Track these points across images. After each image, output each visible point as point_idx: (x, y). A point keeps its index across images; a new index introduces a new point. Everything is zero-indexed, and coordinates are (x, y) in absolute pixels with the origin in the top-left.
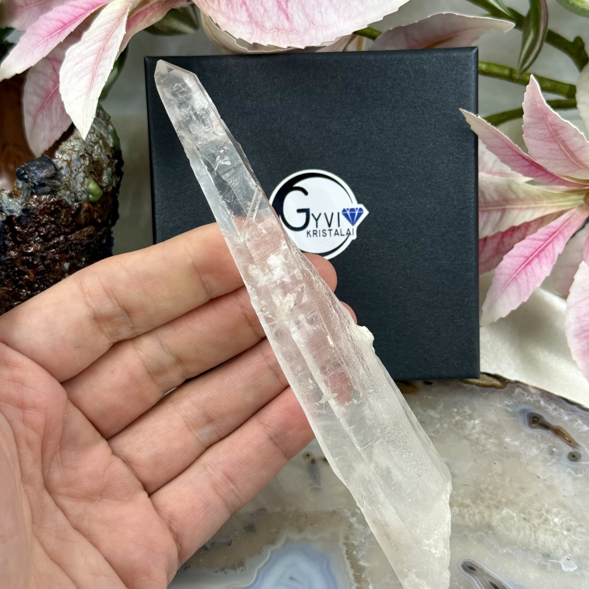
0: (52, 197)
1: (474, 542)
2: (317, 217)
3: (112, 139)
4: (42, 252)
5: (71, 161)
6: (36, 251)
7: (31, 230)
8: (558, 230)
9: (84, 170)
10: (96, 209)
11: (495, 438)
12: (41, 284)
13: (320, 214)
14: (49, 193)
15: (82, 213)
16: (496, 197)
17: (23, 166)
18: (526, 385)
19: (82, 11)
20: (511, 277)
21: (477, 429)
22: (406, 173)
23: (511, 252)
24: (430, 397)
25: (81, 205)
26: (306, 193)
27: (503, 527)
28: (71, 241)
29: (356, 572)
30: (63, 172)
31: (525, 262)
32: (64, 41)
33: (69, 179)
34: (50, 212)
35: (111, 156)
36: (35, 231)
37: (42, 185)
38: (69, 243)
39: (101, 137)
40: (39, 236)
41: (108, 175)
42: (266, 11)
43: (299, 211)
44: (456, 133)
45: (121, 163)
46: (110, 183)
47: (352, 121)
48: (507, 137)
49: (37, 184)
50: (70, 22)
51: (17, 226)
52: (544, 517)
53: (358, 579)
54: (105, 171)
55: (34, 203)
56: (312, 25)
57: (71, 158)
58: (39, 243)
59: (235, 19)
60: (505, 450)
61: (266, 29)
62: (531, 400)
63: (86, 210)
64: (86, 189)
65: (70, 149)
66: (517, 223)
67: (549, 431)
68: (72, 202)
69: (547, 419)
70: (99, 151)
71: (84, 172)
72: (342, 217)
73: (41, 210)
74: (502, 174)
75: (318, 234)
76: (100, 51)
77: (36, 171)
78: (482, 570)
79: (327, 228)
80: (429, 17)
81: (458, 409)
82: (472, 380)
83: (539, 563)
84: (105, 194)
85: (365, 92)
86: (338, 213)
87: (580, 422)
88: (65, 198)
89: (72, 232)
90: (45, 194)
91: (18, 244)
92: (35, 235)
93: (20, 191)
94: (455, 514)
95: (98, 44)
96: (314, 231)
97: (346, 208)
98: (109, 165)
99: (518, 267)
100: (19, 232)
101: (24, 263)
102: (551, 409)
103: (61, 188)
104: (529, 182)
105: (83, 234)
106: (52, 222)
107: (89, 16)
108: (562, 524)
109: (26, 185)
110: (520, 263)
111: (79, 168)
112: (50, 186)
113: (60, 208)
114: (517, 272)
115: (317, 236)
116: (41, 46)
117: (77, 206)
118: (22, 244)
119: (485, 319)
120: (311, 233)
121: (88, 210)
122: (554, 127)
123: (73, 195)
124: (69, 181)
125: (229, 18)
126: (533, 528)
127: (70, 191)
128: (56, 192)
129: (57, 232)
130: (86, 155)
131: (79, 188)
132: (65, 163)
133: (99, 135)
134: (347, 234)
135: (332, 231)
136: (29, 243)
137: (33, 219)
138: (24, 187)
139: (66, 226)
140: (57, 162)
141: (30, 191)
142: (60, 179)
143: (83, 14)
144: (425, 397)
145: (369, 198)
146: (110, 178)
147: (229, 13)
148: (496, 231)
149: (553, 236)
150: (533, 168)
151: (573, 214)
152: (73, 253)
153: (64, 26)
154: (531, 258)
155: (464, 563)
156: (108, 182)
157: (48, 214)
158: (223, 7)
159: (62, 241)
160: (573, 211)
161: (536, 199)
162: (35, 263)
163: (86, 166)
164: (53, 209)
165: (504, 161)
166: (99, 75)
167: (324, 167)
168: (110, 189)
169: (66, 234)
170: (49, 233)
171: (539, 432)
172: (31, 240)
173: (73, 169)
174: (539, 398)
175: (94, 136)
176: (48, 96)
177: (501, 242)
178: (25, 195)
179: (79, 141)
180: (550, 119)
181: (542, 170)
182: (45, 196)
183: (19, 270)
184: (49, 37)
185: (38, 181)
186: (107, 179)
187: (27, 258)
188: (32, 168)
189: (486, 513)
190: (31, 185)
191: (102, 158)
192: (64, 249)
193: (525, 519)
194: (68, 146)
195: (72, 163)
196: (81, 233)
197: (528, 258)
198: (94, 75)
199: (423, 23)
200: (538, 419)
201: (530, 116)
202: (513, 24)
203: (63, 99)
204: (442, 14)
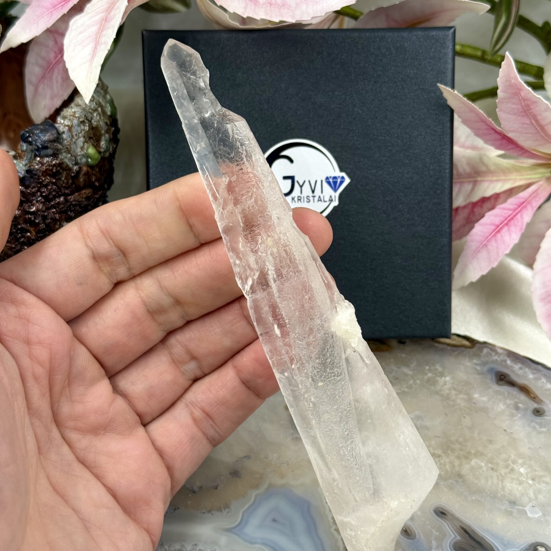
0: (54, 160)
1: (445, 489)
2: (301, 184)
3: (110, 108)
4: (43, 212)
5: (72, 126)
6: (38, 210)
7: (33, 190)
8: (526, 200)
9: (83, 135)
10: (94, 172)
11: (465, 394)
13: (304, 182)
14: (51, 156)
15: (81, 176)
16: (468, 170)
17: (27, 130)
18: (494, 346)
20: (482, 244)
21: (448, 386)
22: (386, 144)
23: (483, 221)
24: (403, 355)
25: (80, 168)
26: (291, 161)
27: (472, 476)
28: (70, 202)
30: (64, 136)
31: (495, 230)
32: (68, 12)
33: (70, 143)
34: (51, 173)
35: (109, 123)
36: (37, 191)
37: (45, 148)
38: (69, 204)
39: (100, 105)
40: (41, 196)
41: (106, 141)
43: (285, 178)
44: (433, 108)
45: (117, 131)
46: (107, 149)
47: (336, 94)
48: (482, 112)
49: (40, 146)
52: (510, 467)
54: (103, 138)
55: (37, 165)
57: (73, 124)
58: (42, 203)
60: (473, 405)
61: (260, 4)
62: (498, 359)
63: (85, 173)
64: (85, 153)
65: (71, 115)
66: (488, 194)
67: (515, 389)
68: (73, 165)
69: (514, 378)
70: (98, 118)
71: (84, 137)
72: (325, 185)
73: (43, 172)
74: (474, 148)
75: (302, 200)
76: (102, 22)
77: (40, 135)
78: (452, 515)
79: (311, 194)
81: (430, 367)
82: (442, 340)
83: (506, 510)
84: (103, 159)
85: (349, 67)
86: (322, 181)
87: (544, 380)
88: (66, 160)
89: (72, 194)
90: (48, 156)
92: (37, 194)
93: (23, 153)
95: (101, 16)
96: (298, 197)
97: (329, 175)
98: (107, 132)
99: (488, 234)
100: (23, 192)
101: (26, 221)
102: (517, 368)
103: (63, 151)
104: (500, 156)
105: (81, 196)
106: (53, 184)
108: (527, 474)
109: (30, 147)
110: (491, 231)
111: (79, 133)
112: (52, 149)
113: (61, 170)
114: (487, 239)
116: (45, 17)
117: (77, 169)
118: (25, 203)
119: (456, 284)
120: (296, 199)
121: (87, 174)
122: (526, 102)
123: (74, 158)
124: (70, 145)
126: (500, 477)
127: (71, 155)
128: (58, 155)
129: (58, 193)
130: (86, 121)
131: (79, 152)
132: (67, 128)
133: (98, 102)
134: (330, 200)
135: (315, 198)
136: (31, 202)
137: (36, 180)
138: (28, 149)
139: (66, 188)
140: (59, 127)
141: (33, 154)
142: (62, 142)
144: (399, 355)
145: (351, 167)
146: (107, 144)
148: (468, 201)
149: (522, 206)
150: (504, 142)
151: (541, 185)
152: (72, 213)
154: (501, 226)
155: (436, 509)
156: (105, 148)
157: (50, 176)
159: (62, 201)
160: (541, 183)
161: (506, 171)
162: (37, 221)
163: (86, 131)
164: (54, 171)
165: (477, 135)
166: (101, 44)
167: (309, 137)
168: (107, 155)
170: (50, 193)
171: (505, 389)
172: (33, 200)
173: (74, 134)
174: (506, 358)
175: (93, 104)
176: (50, 67)
177: (472, 212)
178: (29, 156)
179: (80, 108)
180: (523, 94)
181: (513, 144)
182: (48, 159)
183: (22, 228)
184: (53, 9)
185: (41, 143)
186: (105, 145)
187: (30, 216)
188: (36, 131)
189: (457, 463)
190: (35, 147)
191: (100, 125)
192: (64, 209)
193: (492, 469)
194: (70, 112)
195: (73, 128)
196: (79, 194)
197: (498, 226)
198: (97, 44)
199: (403, 4)
200: (505, 377)
201: (504, 91)
202: (488, 7)
203: (67, 65)
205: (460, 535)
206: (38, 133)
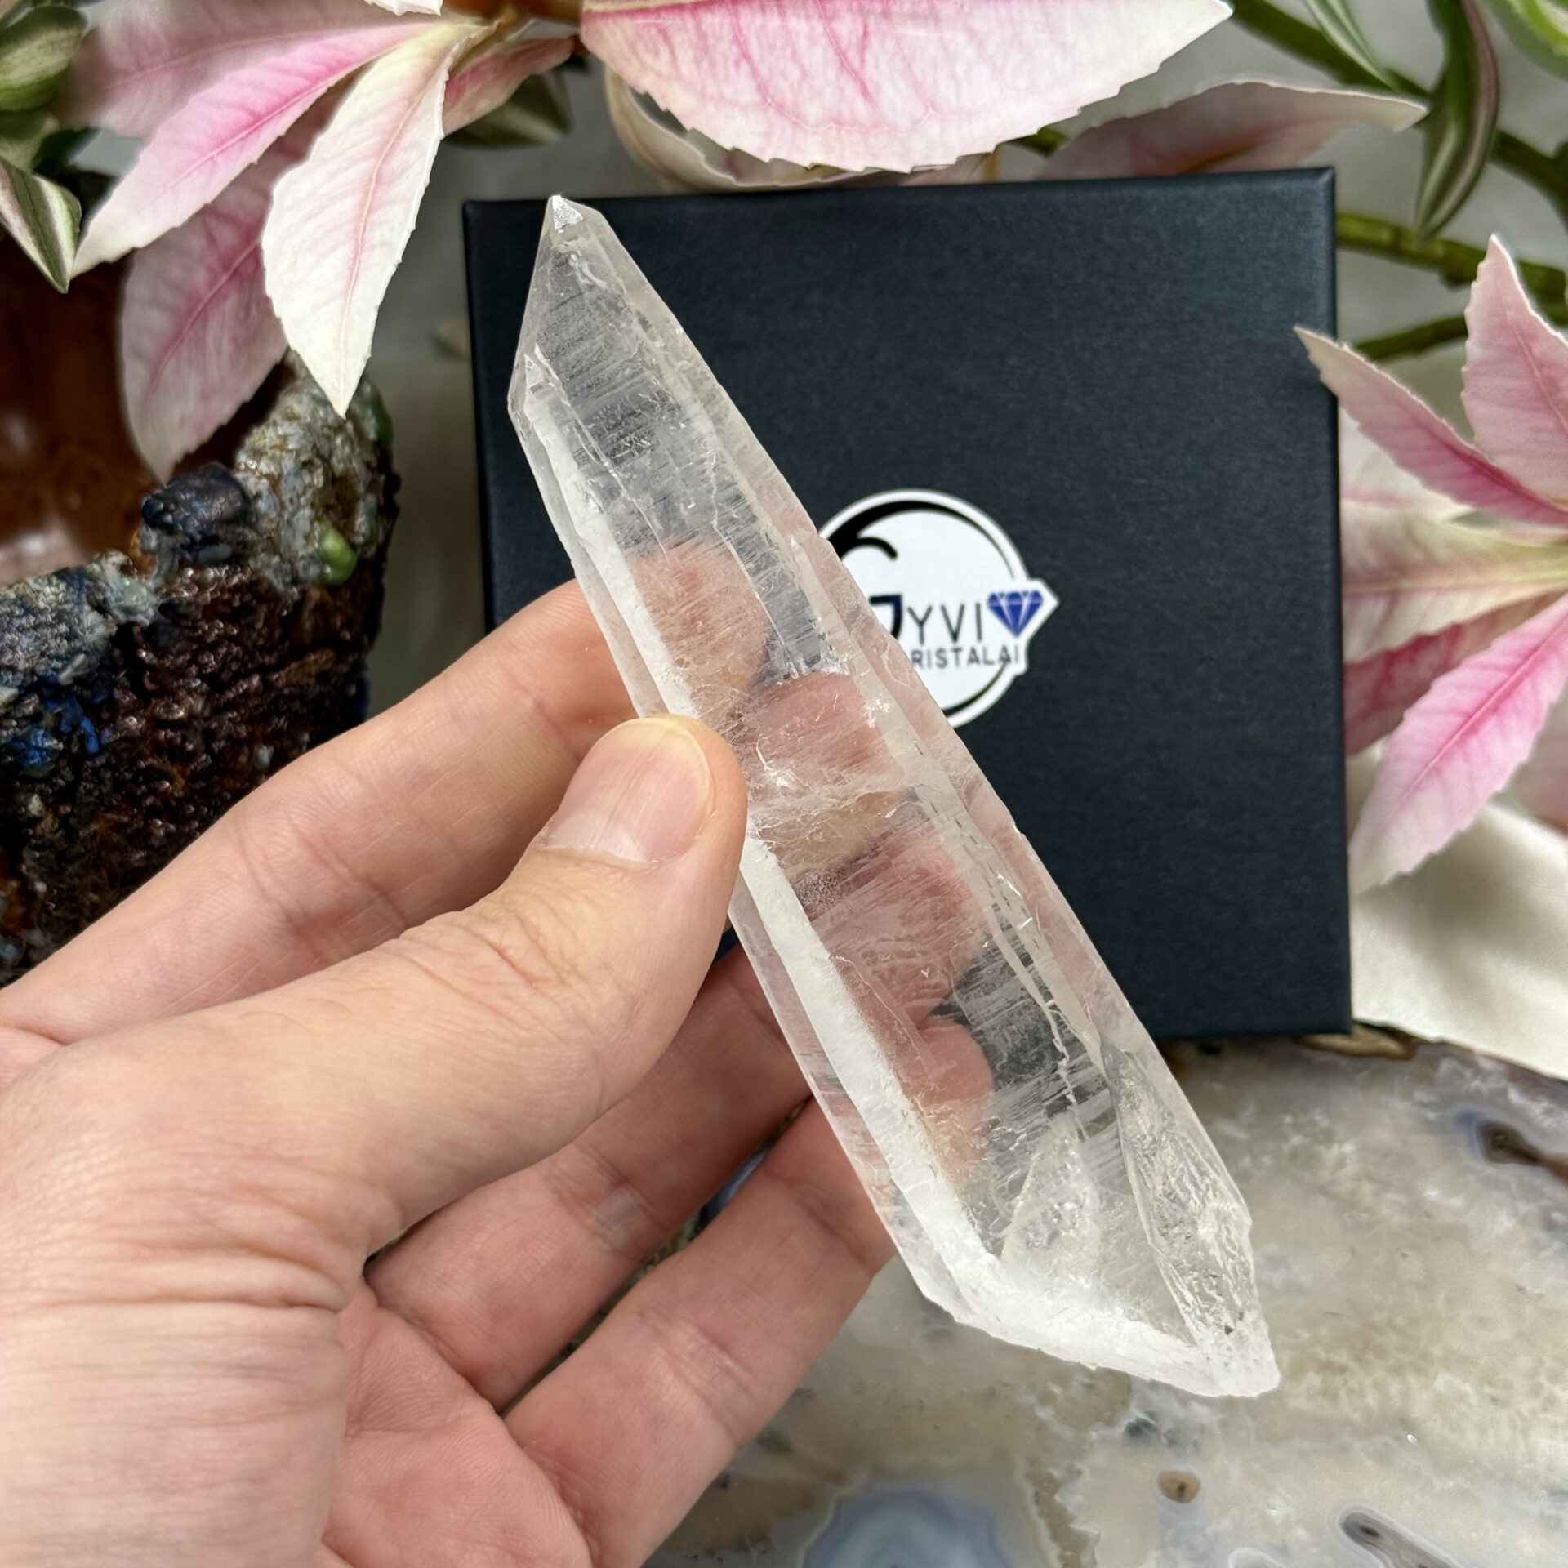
0: (235, 573)
1: (1370, 1463)
2: (921, 616)
3: (373, 421)
4: (206, 719)
5: (280, 476)
6: (192, 716)
7: (181, 660)
8: (1544, 641)
9: (311, 500)
10: (339, 603)
11: (1400, 1191)
12: (202, 804)
13: (929, 610)
14: (227, 561)
15: (306, 615)
16: (1373, 560)
18: (1467, 1051)
19: (301, 82)
20: (1426, 766)
21: (1351, 1168)
22: (1153, 498)
23: (1427, 702)
24: (1218, 1087)
25: (304, 593)
26: (891, 552)
27: (1439, 1422)
28: (277, 689)
29: (1064, 1549)
30: (262, 505)
31: (1461, 726)
32: (261, 159)
33: (278, 525)
34: (228, 610)
35: (374, 464)
36: (190, 663)
38: (273, 695)
40: (200, 676)
41: (369, 513)
42: (805, 74)
43: (876, 600)
44: (1281, 392)
45: (393, 483)
46: (372, 539)
47: (1010, 363)
48: (1420, 401)
49: (199, 537)
50: (271, 112)
51: (146, 650)
52: (1544, 1394)
54: (361, 504)
55: (188, 589)
56: (931, 111)
57: (282, 470)
58: (202, 694)
59: (722, 97)
60: (1426, 1220)
61: (807, 123)
62: (1484, 1087)
63: (316, 604)
64: (317, 551)
65: (275, 447)
66: (1435, 623)
67: (1539, 1170)
68: (285, 584)
69: (1533, 1139)
70: (347, 450)
71: (313, 505)
72: (989, 617)
73: (206, 608)
74: (1386, 498)
75: (925, 661)
76: (369, 184)
77: (196, 504)
78: (1396, 1536)
79: (947, 643)
80: (1199, 90)
81: (1295, 1116)
82: (1321, 1039)
83: (1542, 1513)
84: (362, 563)
85: (1044, 286)
86: (978, 607)
88: (268, 574)
89: (281, 665)
90: (216, 563)
91: (144, 699)
92: (190, 672)
93: (149, 557)
94: (1312, 1392)
95: (362, 167)
96: (915, 652)
97: (997, 590)
98: (371, 487)
99: (1442, 740)
100: (150, 667)
101: (158, 748)
102: (1538, 1111)
103: (259, 548)
104: (1463, 519)
105: (306, 670)
106: (233, 640)
107: (324, 96)
109: (169, 541)
110: (1451, 731)
111: (299, 497)
112: (230, 543)
113: (254, 602)
114: (1441, 754)
115: (922, 666)
116: (195, 174)
117: (297, 597)
118: (156, 697)
119: (1357, 880)
121: (321, 607)
122: (1546, 371)
123: (287, 567)
125: (703, 95)
126: (1519, 1423)
127: (281, 557)
128: (246, 558)
129: (244, 665)
130: (318, 461)
131: (301, 548)
132: (267, 482)
134: (1002, 659)
135: (961, 654)
136: (173, 695)
137: (186, 631)
138: (164, 545)
139: (267, 650)
140: (246, 479)
141: (177, 558)
142: (256, 523)
143: (305, 90)
144: (1206, 1085)
145: (1059, 563)
146: (373, 522)
147: (704, 83)
148: (1377, 647)
149: (1534, 657)
150: (1481, 481)
152: (282, 721)
153: (253, 124)
154: (1476, 716)
155: (1348, 1519)
156: (368, 533)
157: (224, 618)
158: (686, 68)
159: (257, 688)
161: (1477, 562)
162: (190, 747)
163: (318, 490)
164: (237, 603)
165: (1405, 463)
166: (373, 248)
167: (938, 485)
168: (371, 552)
169: (265, 671)
170: (224, 666)
171: (1511, 1172)
172: (179, 688)
173: (286, 498)
174: (1504, 1083)
176: (195, 308)
177: (1387, 678)
178: (165, 567)
179: (299, 425)
180: (1538, 350)
181: (1504, 486)
182: (216, 570)
183: (149, 767)
184: (217, 151)
185: (200, 529)
186: (367, 525)
187: (171, 734)
188: (184, 494)
189: (1394, 1387)
190: (182, 539)
191: (354, 469)
192: (261, 710)
193: (1494, 1400)
194: (271, 438)
195: (283, 481)
196: (302, 666)
197: (1469, 717)
198: (359, 248)
199: (1181, 108)
200: (1506, 1139)
201: (1485, 344)
202: (1419, 109)
203: (279, 309)
204: (1232, 85)
206: (191, 500)
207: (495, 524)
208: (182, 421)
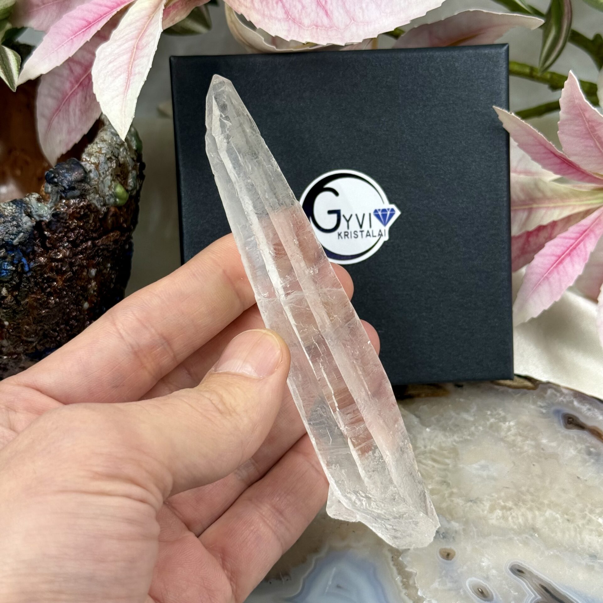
0: (81, 201)
1: (520, 545)
2: (348, 218)
3: (135, 142)
4: (70, 258)
5: (99, 163)
6: (65, 257)
7: (60, 235)
8: (588, 228)
9: (111, 173)
10: (122, 213)
11: (532, 440)
12: (69, 291)
13: (351, 216)
14: (78, 197)
15: (109, 218)
16: (522, 196)
17: (51, 169)
18: (558, 386)
19: (107, 9)
20: (543, 276)
21: (513, 431)
22: (438, 172)
23: (543, 251)
24: (462, 400)
25: (108, 209)
26: (336, 194)
27: (547, 529)
28: (98, 246)
29: (403, 578)
30: (92, 175)
31: (556, 261)
32: (91, 40)
33: (98, 182)
34: (79, 216)
35: (135, 159)
36: (64, 236)
37: (72, 188)
38: (96, 249)
40: (68, 241)
41: (133, 178)
42: (303, 7)
43: (330, 212)
44: (488, 131)
45: (143, 166)
46: (134, 188)
47: (383, 120)
48: (542, 135)
49: (67, 187)
50: (95, 21)
51: (47, 231)
52: (587, 518)
53: (406, 585)
54: (130, 174)
55: (63, 208)
56: (353, 21)
57: (99, 161)
58: (68, 249)
59: (271, 16)
60: (542, 451)
61: (304, 26)
62: (564, 400)
63: (113, 214)
64: (113, 193)
65: (97, 152)
66: (546, 221)
67: (585, 432)
68: (101, 206)
69: (582, 420)
70: (125, 153)
71: (111, 175)
72: (374, 218)
73: (70, 215)
74: (527, 172)
75: (349, 236)
76: (133, 50)
77: (66, 174)
78: (530, 573)
79: (358, 229)
80: (456, 14)
81: (492, 411)
82: (502, 382)
83: (587, 564)
84: (131, 197)
85: (396, 90)
86: (370, 214)
88: (95, 202)
89: (99, 237)
90: (74, 198)
91: (47, 250)
92: (64, 240)
93: (48, 195)
94: (498, 518)
95: (131, 43)
96: (345, 232)
97: (377, 208)
98: (134, 169)
99: (548, 266)
100: (49, 238)
101: (52, 270)
102: (585, 409)
103: (91, 192)
104: (556, 180)
105: (109, 239)
106: (81, 227)
107: (115, 15)
109: (56, 189)
110: (552, 263)
111: (106, 171)
112: (79, 190)
113: (89, 213)
114: (549, 272)
115: (348, 238)
116: (65, 45)
117: (105, 210)
118: (51, 249)
119: (517, 320)
120: (343, 235)
121: (115, 215)
122: (591, 123)
123: (102, 199)
124: (98, 184)
125: (264, 15)
126: (578, 529)
127: (99, 195)
128: (86, 196)
129: (85, 237)
130: (113, 158)
131: (107, 191)
132: (94, 166)
134: (379, 235)
135: (363, 233)
136: (58, 249)
137: (62, 224)
138: (54, 190)
139: (93, 231)
140: (86, 165)
141: (59, 195)
142: (89, 182)
143: (108, 12)
144: (457, 399)
145: (401, 198)
146: (135, 182)
147: (264, 10)
148: (523, 231)
149: (584, 234)
150: (564, 166)
152: (100, 259)
153: (88, 25)
154: (562, 257)
155: (512, 566)
156: (133, 186)
157: (77, 219)
158: (257, 4)
159: (90, 246)
161: (564, 197)
162: (64, 269)
163: (114, 169)
164: (82, 213)
165: (535, 159)
166: (135, 74)
167: (354, 167)
168: (134, 193)
169: (93, 239)
170: (77, 237)
171: (574, 433)
172: (60, 246)
173: (101, 172)
174: (572, 398)
176: (65, 98)
177: (527, 241)
178: (54, 199)
179: (106, 143)
180: (587, 115)
181: (574, 168)
182: (74, 200)
183: (48, 277)
184: (73, 36)
185: (68, 184)
186: (132, 182)
187: (57, 264)
188: (62, 170)
189: (529, 515)
190: (61, 188)
191: (127, 161)
192: (92, 254)
193: (568, 520)
194: (95, 148)
195: (100, 166)
196: (107, 238)
197: (560, 257)
198: (130, 74)
199: (448, 20)
200: (573, 420)
201: (567, 113)
202: (542, 21)
203: (98, 99)
204: (469, 11)
205: (541, 594)
206: (64, 173)
207: (182, 182)
208: (60, 141)
